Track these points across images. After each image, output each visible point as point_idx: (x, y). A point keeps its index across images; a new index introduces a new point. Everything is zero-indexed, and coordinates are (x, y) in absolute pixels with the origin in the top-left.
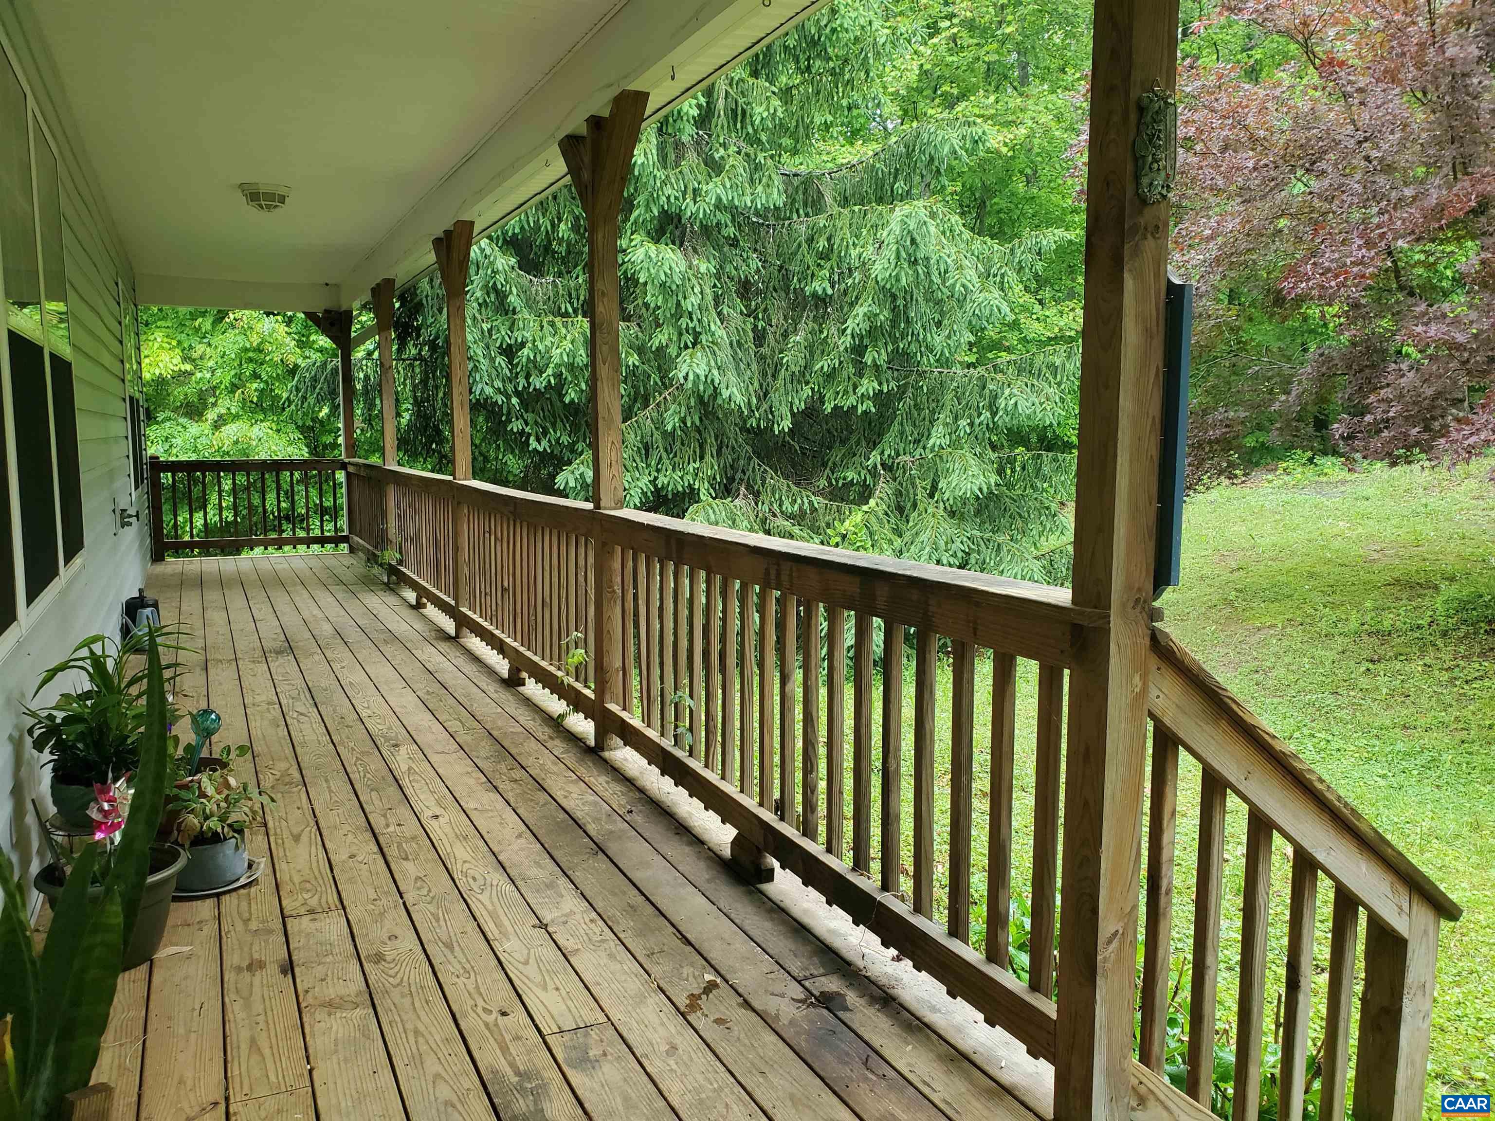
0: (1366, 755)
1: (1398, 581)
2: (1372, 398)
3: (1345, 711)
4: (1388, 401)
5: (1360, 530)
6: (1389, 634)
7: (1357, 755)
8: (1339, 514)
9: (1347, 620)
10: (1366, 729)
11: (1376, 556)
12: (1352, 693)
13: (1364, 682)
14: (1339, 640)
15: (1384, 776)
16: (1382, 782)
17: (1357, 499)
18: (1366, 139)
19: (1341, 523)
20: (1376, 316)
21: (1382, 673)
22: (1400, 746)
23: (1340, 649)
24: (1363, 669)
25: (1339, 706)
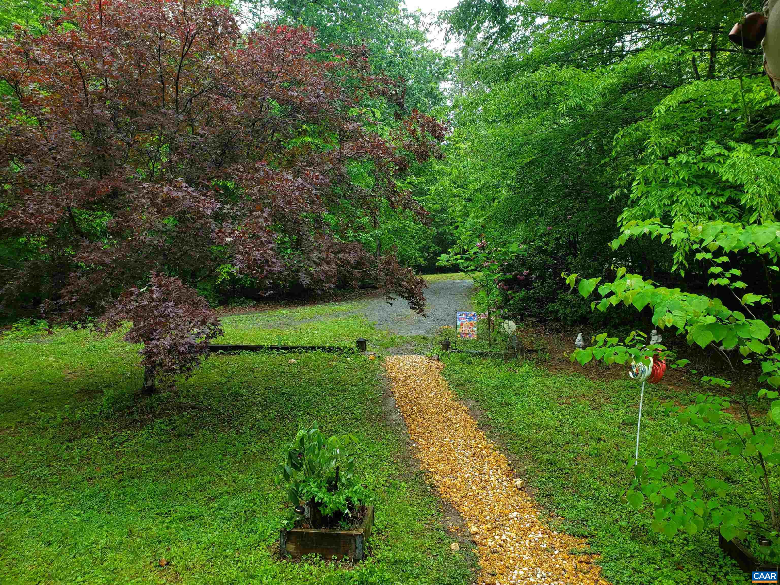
0: (68, 503)
1: (82, 390)
2: (63, 290)
3: (55, 477)
4: (72, 292)
5: (61, 362)
6: (79, 423)
7: (62, 505)
8: (49, 353)
9: (55, 417)
10: (67, 486)
11: (70, 376)
12: (59, 464)
13: (65, 456)
14: (50, 430)
15: (78, 515)
16: (78, 519)
17: (58, 344)
18: (53, 148)
19: (50, 359)
20: (64, 245)
21: (76, 447)
22: (87, 492)
23: (51, 436)
24: (65, 447)
25: (51, 474)
